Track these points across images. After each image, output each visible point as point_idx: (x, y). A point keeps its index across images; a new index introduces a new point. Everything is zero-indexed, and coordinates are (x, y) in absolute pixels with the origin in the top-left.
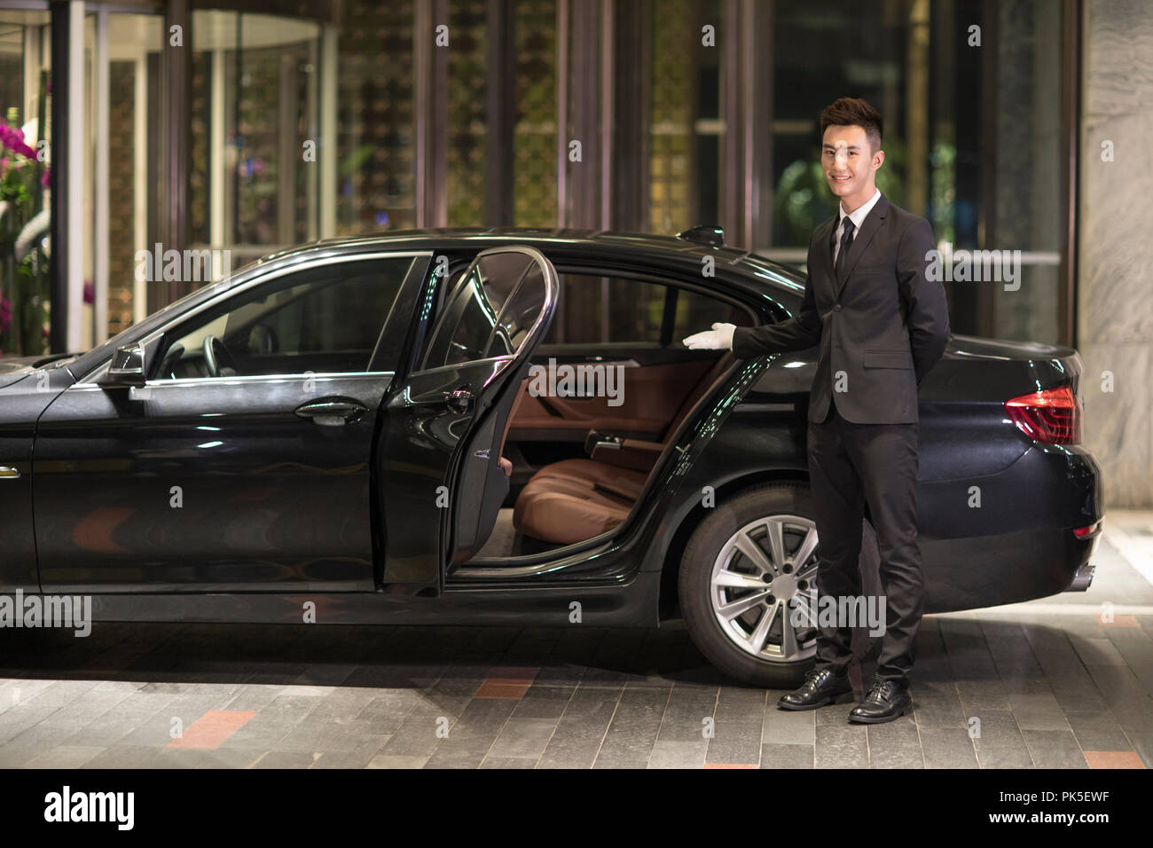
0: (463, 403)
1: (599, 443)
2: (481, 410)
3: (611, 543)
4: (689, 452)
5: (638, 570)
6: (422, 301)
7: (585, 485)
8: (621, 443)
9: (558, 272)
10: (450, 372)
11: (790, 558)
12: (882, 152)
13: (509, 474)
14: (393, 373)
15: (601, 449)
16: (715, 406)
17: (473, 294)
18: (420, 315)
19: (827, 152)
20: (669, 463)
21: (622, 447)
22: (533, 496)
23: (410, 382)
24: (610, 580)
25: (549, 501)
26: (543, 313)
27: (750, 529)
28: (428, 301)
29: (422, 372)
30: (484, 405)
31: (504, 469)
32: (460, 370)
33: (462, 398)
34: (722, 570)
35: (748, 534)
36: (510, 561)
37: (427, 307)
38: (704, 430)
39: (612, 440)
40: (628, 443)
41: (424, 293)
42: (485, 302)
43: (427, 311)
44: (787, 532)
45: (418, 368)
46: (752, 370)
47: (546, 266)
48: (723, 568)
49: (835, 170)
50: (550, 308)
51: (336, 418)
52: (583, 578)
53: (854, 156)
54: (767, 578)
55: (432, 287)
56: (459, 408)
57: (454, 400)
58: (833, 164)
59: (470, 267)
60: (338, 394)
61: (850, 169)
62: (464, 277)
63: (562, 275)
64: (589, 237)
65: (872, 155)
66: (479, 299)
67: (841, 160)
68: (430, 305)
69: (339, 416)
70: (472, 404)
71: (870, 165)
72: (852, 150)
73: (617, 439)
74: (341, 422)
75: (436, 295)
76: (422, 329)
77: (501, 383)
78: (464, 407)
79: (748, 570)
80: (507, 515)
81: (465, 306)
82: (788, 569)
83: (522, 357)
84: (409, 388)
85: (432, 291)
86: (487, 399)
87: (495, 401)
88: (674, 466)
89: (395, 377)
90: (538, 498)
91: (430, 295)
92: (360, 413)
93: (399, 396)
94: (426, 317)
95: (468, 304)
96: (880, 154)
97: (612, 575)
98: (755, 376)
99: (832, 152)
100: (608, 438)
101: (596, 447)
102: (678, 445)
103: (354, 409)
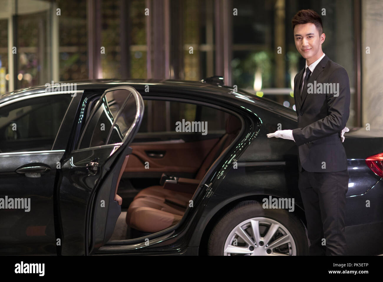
0: (95, 169)
1: (167, 181)
2: (104, 172)
3: (174, 232)
4: (212, 186)
5: (187, 246)
6: (79, 113)
7: (161, 200)
8: (177, 180)
9: (144, 99)
10: (90, 151)
11: (262, 238)
12: (324, 34)
13: (120, 204)
14: (64, 151)
15: (168, 183)
16: (224, 164)
17: (104, 111)
18: (78, 121)
19: (297, 38)
20: (201, 192)
21: (178, 182)
22: (135, 209)
23: (73, 155)
24: (173, 251)
25: (143, 212)
26: (135, 121)
27: (242, 225)
28: (82, 114)
29: (78, 151)
30: (106, 170)
31: (118, 202)
32: (96, 151)
33: (95, 166)
34: (229, 245)
35: (241, 227)
36: (124, 242)
37: (81, 117)
38: (219, 176)
39: (173, 179)
40: (181, 180)
41: (80, 110)
42: (110, 115)
43: (81, 119)
44: (260, 225)
45: (76, 149)
46: (241, 146)
47: (137, 96)
48: (229, 244)
49: (303, 46)
50: (139, 118)
51: (37, 174)
52: (160, 250)
53: (311, 38)
54: (252, 248)
55: (83, 107)
56: (93, 171)
57: (90, 167)
58: (302, 43)
59: (101, 97)
60: (37, 162)
61: (310, 45)
62: (98, 102)
63: (146, 101)
64: (162, 82)
65: (320, 36)
66: (107, 114)
67: (306, 42)
68: (83, 116)
69: (38, 173)
70: (100, 169)
71: (319, 41)
72: (310, 36)
73: (175, 178)
74: (39, 176)
75: (86, 111)
76: (79, 127)
77: (115, 157)
78: (95, 171)
79: (242, 244)
80: (123, 215)
81: (100, 115)
82: (262, 243)
83: (125, 144)
84: (72, 158)
85: (84, 109)
86: (107, 166)
87: (112, 167)
88: (205, 193)
89: (65, 153)
90: (137, 210)
91: (83, 111)
92: (48, 170)
93: (68, 162)
94: (81, 122)
95: (101, 115)
96: (323, 35)
97: (174, 249)
98: (243, 149)
99: (300, 38)
100: (171, 177)
101: (165, 182)
102: (205, 183)
103: (45, 169)
